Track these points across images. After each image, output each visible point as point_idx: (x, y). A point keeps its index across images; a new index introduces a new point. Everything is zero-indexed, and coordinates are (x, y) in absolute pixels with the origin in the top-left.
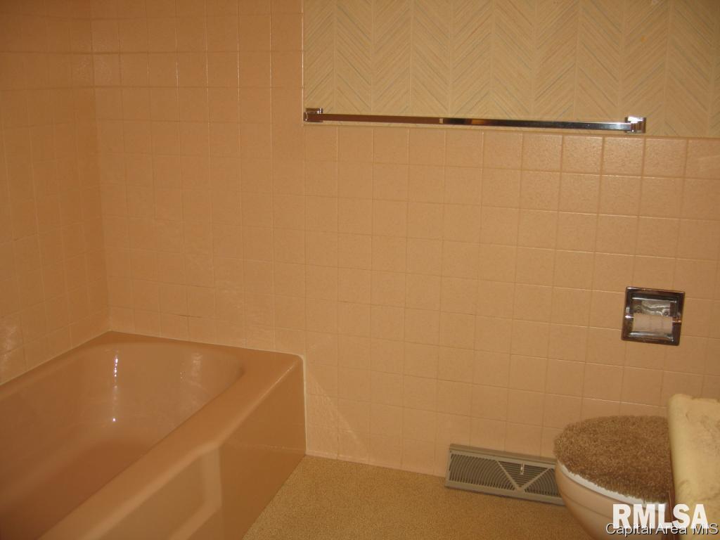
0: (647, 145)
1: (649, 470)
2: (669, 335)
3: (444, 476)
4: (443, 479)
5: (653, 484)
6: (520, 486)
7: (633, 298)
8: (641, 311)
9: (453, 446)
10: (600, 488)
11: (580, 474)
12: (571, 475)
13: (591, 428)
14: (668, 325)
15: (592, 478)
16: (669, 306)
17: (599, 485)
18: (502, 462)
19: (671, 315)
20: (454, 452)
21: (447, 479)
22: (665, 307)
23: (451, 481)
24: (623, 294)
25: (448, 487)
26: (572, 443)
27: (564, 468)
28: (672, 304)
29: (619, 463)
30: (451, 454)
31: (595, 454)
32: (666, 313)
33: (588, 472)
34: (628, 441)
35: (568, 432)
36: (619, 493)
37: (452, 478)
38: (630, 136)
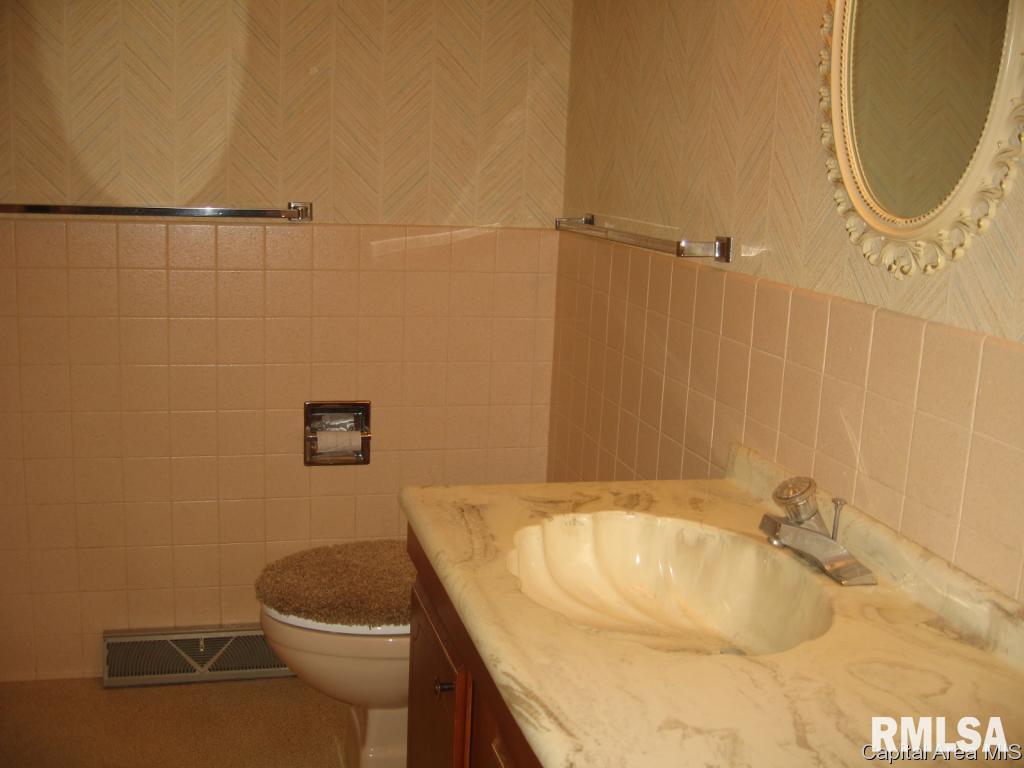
0: (315, 235)
1: (370, 593)
2: (357, 453)
3: (99, 675)
4: (100, 680)
5: (377, 606)
6: (202, 666)
7: (314, 413)
8: (322, 429)
9: (107, 634)
10: (320, 624)
11: (293, 614)
12: (283, 618)
13: (296, 563)
14: (356, 440)
15: (308, 615)
16: (353, 420)
17: (318, 620)
18: (175, 641)
19: (357, 430)
20: (110, 640)
21: (106, 677)
22: (349, 422)
23: (112, 678)
24: (302, 411)
25: (108, 688)
26: (277, 582)
27: (274, 613)
28: (356, 417)
29: (335, 593)
30: (106, 643)
31: (308, 588)
32: (351, 429)
33: (303, 609)
34: (339, 570)
35: (269, 572)
36: (342, 623)
37: (111, 674)
38: (296, 224)
